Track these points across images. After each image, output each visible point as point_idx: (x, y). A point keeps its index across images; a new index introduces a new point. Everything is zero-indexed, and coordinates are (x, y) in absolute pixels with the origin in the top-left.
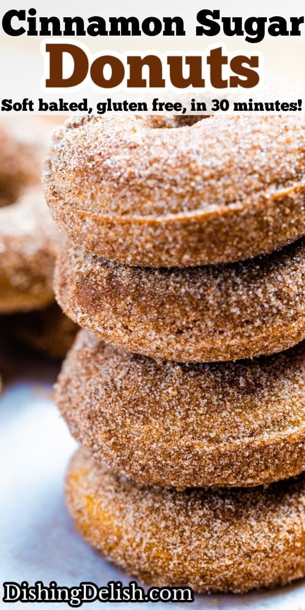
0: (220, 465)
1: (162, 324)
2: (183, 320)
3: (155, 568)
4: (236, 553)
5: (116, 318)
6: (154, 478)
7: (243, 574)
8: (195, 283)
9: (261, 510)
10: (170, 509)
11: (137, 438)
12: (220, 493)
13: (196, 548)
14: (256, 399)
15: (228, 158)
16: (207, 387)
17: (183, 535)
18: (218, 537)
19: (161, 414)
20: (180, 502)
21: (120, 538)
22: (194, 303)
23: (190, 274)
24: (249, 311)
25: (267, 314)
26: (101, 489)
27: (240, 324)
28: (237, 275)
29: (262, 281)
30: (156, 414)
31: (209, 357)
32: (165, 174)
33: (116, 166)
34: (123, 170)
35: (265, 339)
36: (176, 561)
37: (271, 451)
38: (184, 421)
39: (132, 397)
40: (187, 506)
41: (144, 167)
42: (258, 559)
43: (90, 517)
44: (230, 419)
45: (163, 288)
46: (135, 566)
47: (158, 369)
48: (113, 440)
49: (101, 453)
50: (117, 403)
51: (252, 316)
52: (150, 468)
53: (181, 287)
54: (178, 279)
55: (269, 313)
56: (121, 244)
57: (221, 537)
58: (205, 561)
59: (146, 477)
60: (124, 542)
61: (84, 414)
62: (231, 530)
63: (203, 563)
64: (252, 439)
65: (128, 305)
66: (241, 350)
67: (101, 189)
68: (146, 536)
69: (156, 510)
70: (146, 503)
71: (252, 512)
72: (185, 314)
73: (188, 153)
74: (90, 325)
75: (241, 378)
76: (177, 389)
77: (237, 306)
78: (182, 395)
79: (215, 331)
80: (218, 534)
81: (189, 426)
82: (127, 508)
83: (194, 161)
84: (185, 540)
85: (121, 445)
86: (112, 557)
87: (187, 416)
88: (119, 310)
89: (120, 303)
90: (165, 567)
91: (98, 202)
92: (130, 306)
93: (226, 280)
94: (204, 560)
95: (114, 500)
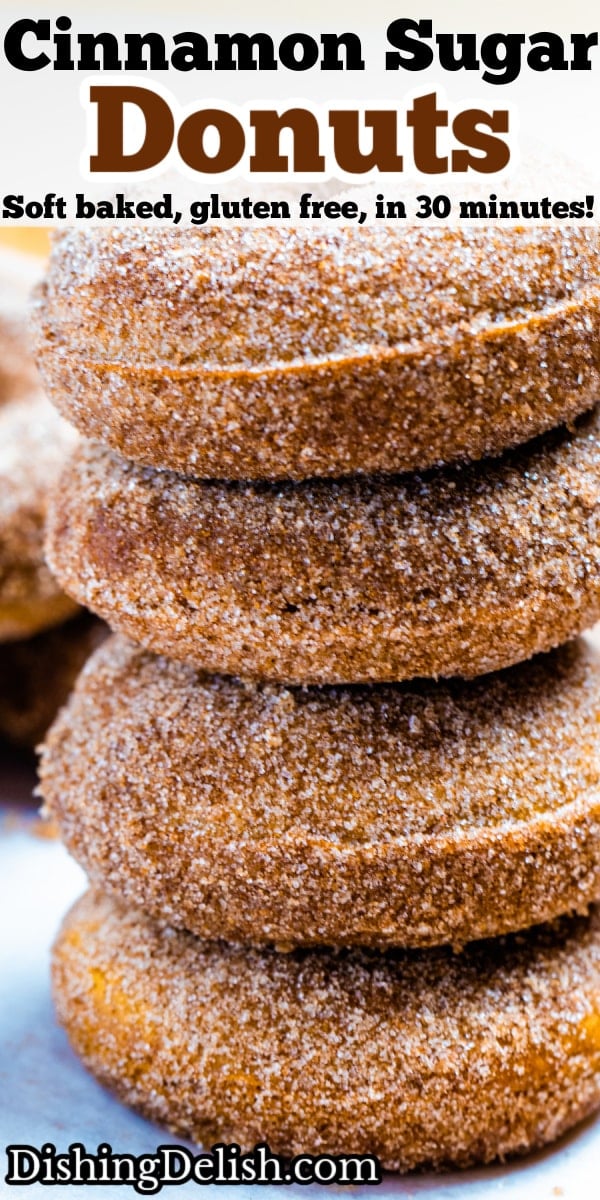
0: (364, 888)
1: (254, 592)
2: (297, 584)
3: (226, 1110)
4: (392, 1077)
5: (164, 584)
6: (229, 919)
7: (404, 1127)
8: (324, 511)
9: (446, 995)
10: (261, 987)
11: (197, 833)
12: (365, 960)
13: (310, 1063)
14: (442, 759)
15: (396, 253)
16: (343, 731)
17: (284, 1038)
18: (356, 1043)
19: (248, 781)
20: (282, 975)
21: (157, 1047)
22: (321, 550)
23: (315, 495)
24: (431, 570)
25: (468, 578)
26: (122, 953)
27: (411, 597)
28: (409, 498)
29: (460, 512)
30: (238, 782)
31: (350, 670)
32: (269, 281)
33: (174, 269)
34: (186, 276)
35: (462, 632)
36: (268, 1093)
37: (468, 864)
38: (294, 796)
39: (190, 750)
40: (296, 981)
41: (229, 269)
42: (436, 1092)
43: (98, 1011)
44: (387, 795)
45: (260, 520)
46: (185, 1107)
47: (246, 699)
48: (149, 837)
49: (125, 869)
50: (160, 764)
51: (436, 580)
52: (222, 896)
53: (295, 519)
54: (292, 504)
55: (471, 576)
56: (178, 425)
57: (363, 1043)
58: (328, 1093)
59: (214, 919)
60: (165, 1055)
61: (93, 791)
62: (384, 1030)
63: (323, 1096)
64: (428, 838)
65: (187, 555)
66: (413, 655)
67: (142, 314)
68: (210, 1040)
69: (232, 990)
70: (212, 976)
71: (428, 997)
72: (301, 570)
73: (318, 242)
74: (112, 602)
75: (413, 718)
76: (283, 734)
77: (407, 558)
78: (291, 747)
79: (361, 610)
80: (357, 1037)
81: (303, 807)
82: (174, 987)
83: (329, 258)
84: (289, 1047)
85: (165, 848)
86: (140, 1092)
87: (301, 786)
88: (169, 566)
89: (173, 552)
90: (247, 1105)
91: (136, 341)
92: (192, 557)
93: (386, 507)
94: (325, 1089)
95: (148, 972)
